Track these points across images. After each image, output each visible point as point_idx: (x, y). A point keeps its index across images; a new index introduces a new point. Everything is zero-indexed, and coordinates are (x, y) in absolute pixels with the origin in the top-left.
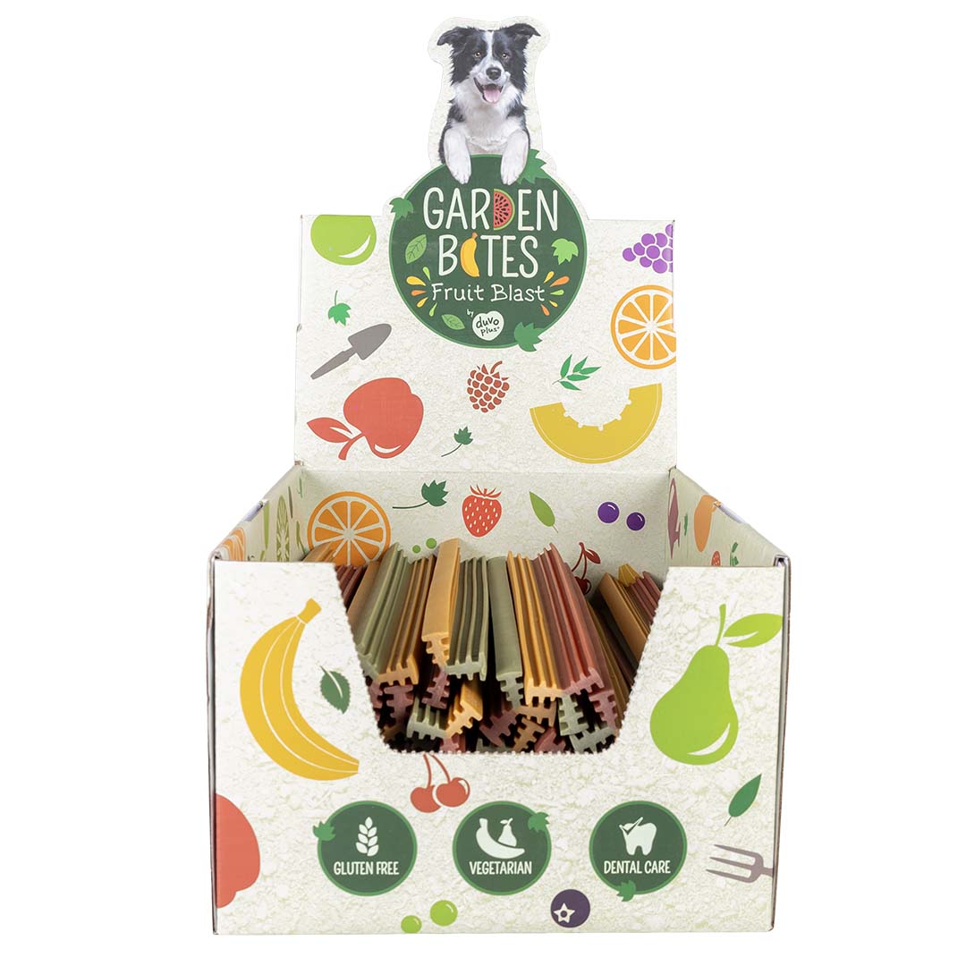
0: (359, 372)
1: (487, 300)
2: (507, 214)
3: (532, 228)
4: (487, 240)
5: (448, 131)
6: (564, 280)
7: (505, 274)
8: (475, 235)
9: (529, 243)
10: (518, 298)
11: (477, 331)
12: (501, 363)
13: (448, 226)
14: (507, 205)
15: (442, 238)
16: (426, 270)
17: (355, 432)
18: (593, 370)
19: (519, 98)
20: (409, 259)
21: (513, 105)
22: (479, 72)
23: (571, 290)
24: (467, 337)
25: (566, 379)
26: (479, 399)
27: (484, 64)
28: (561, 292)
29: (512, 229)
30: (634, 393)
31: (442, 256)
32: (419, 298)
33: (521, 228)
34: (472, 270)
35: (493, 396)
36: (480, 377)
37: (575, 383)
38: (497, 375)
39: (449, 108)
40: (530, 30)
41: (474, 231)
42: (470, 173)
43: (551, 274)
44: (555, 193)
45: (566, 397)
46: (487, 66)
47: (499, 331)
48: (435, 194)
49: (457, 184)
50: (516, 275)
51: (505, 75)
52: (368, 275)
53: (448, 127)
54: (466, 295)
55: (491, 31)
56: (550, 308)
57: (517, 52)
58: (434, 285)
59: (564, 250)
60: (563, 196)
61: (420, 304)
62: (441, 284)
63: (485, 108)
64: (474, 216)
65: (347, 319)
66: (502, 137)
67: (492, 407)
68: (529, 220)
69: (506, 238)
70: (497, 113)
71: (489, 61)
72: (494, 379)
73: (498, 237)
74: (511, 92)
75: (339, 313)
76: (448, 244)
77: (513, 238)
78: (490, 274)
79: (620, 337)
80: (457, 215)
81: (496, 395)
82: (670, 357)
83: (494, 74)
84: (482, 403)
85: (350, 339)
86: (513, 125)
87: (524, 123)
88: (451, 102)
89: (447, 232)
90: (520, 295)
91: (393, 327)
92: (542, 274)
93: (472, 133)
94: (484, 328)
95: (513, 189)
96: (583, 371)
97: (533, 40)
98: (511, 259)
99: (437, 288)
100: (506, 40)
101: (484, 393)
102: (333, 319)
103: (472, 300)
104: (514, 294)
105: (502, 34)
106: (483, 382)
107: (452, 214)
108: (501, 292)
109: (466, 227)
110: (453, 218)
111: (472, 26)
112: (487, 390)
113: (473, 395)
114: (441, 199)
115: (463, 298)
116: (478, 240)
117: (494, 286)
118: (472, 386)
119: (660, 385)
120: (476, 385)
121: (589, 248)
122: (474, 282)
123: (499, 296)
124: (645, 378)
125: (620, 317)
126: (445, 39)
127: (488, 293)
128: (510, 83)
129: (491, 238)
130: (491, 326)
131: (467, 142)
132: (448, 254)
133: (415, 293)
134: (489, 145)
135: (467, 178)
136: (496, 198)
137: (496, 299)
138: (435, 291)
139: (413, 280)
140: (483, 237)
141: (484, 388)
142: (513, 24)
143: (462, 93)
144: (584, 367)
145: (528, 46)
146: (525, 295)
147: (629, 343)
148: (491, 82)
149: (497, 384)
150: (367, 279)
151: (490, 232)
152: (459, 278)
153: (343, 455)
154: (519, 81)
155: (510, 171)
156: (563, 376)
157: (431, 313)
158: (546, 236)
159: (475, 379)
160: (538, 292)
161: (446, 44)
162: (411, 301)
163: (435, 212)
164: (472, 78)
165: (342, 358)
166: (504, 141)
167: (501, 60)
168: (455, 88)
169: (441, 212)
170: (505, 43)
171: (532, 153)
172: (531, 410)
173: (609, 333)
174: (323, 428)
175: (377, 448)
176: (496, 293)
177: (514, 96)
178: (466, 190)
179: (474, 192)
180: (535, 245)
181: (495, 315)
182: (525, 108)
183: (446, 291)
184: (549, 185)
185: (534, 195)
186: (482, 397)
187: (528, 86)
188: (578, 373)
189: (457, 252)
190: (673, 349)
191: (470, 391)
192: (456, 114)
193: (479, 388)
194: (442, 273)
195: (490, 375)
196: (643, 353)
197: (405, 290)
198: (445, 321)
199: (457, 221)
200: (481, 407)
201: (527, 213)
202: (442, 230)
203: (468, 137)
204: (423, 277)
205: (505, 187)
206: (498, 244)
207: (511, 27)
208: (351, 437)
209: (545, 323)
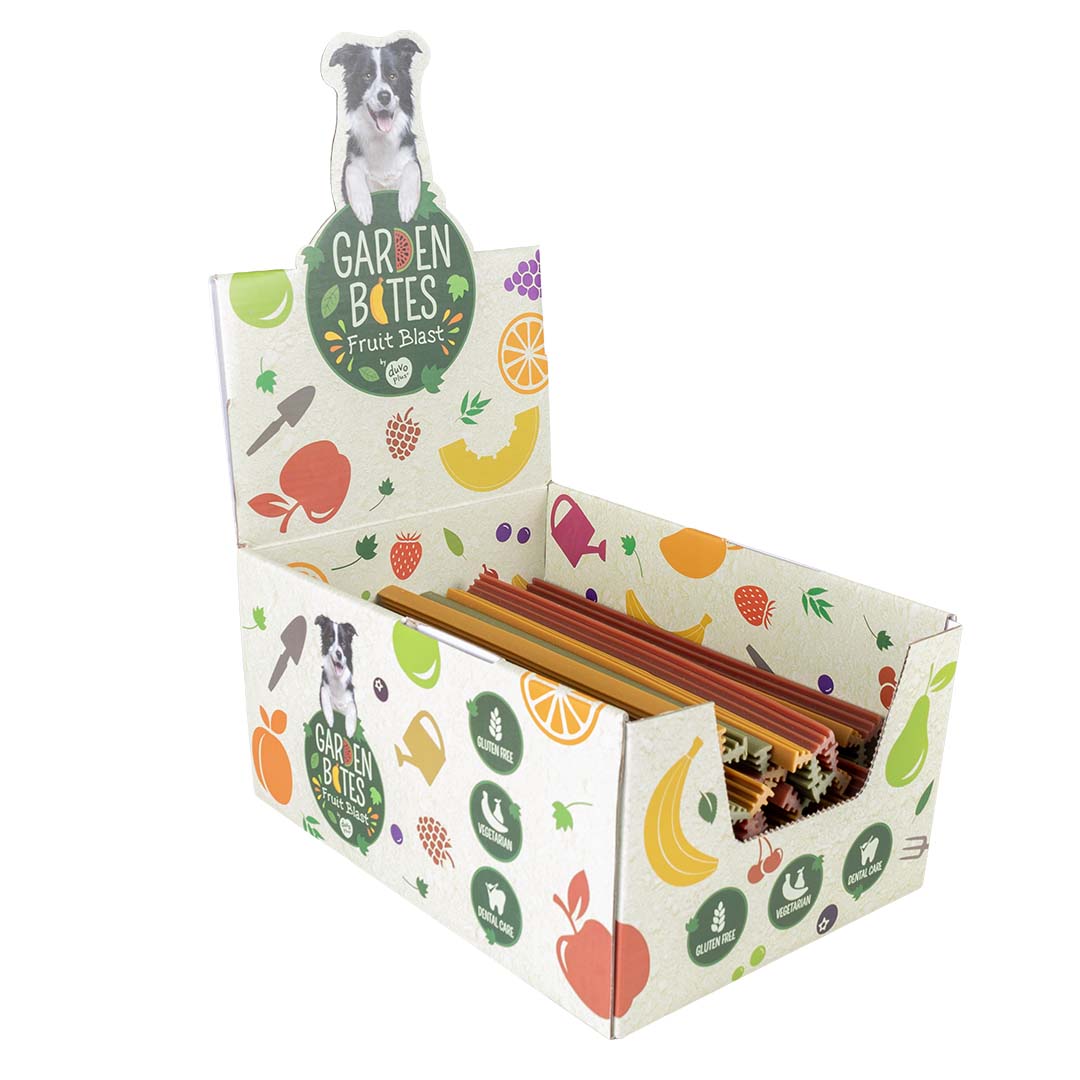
0: (291, 440)
1: (396, 346)
2: (407, 254)
3: (428, 267)
4: (392, 284)
5: (348, 167)
6: (459, 317)
7: (410, 318)
8: (381, 280)
9: (428, 282)
10: (422, 340)
11: (390, 380)
12: (412, 408)
13: (357, 274)
14: (406, 244)
15: (352, 287)
16: (341, 323)
17: (292, 502)
18: (486, 402)
19: (409, 125)
20: (326, 313)
21: (404, 133)
22: (371, 96)
23: (465, 325)
24: (382, 388)
25: (465, 416)
26: (396, 448)
27: (375, 88)
28: (456, 330)
29: (412, 270)
30: (519, 418)
31: (354, 306)
32: (338, 353)
33: (420, 268)
34: (382, 318)
35: (408, 443)
36: (396, 426)
37: (472, 418)
38: (410, 422)
39: (347, 141)
40: (412, 46)
41: (380, 275)
42: (371, 213)
43: (448, 312)
44: (446, 226)
45: (467, 433)
46: (378, 90)
47: (409, 377)
48: (342, 239)
49: (361, 226)
50: (419, 317)
51: (395, 99)
52: (290, 337)
53: (348, 162)
54: (378, 346)
55: (377, 48)
56: (449, 346)
57: (403, 71)
58: (349, 338)
59: (457, 286)
60: (453, 229)
61: (339, 361)
62: (356, 336)
63: (380, 138)
64: (379, 259)
65: (274, 386)
66: (398, 170)
67: (407, 454)
68: (427, 259)
69: (408, 280)
70: (390, 143)
71: (379, 85)
72: (408, 426)
73: (401, 280)
74: (401, 118)
75: (266, 381)
76: (358, 291)
77: (414, 279)
78: (397, 319)
79: (506, 367)
80: (364, 260)
81: (410, 442)
82: (544, 380)
83: (384, 98)
84: (400, 452)
85: (280, 407)
86: (405, 155)
87: (414, 153)
88: (348, 133)
89: (356, 280)
90: (424, 337)
91: (316, 388)
92: (441, 313)
93: (370, 168)
94: (396, 375)
95: (410, 227)
96: (479, 405)
97: (416, 58)
98: (414, 301)
99: (353, 340)
100: (393, 60)
101: (400, 441)
102: (261, 388)
103: (383, 348)
104: (418, 337)
105: (387, 50)
106: (399, 430)
107: (359, 260)
108: (408, 336)
109: (372, 272)
110: (361, 263)
111: (360, 43)
112: (402, 438)
113: (392, 445)
114: (349, 245)
115: (376, 348)
116: (384, 284)
117: (401, 332)
118: (390, 437)
119: (537, 407)
120: (393, 434)
121: (477, 282)
122: (383, 329)
123: (407, 340)
124: (526, 403)
125: (505, 347)
126: (337, 59)
127: (397, 340)
128: (399, 109)
129: (395, 282)
130: (401, 373)
131: (366, 177)
132: (360, 303)
133: (334, 349)
134: (386, 180)
135: (370, 219)
136: (396, 237)
137: (404, 345)
138: (351, 345)
139: (331, 336)
140: (389, 281)
141: (400, 436)
142: (397, 39)
143: (357, 122)
144: (480, 400)
145: (413, 65)
146: (428, 337)
147: (513, 372)
148: (383, 108)
149: (411, 430)
150: (289, 341)
151: (394, 275)
152: (371, 329)
153: (283, 529)
154: (408, 106)
155: (407, 209)
156: (463, 412)
157: (350, 368)
158: (442, 273)
159: (392, 429)
160: (438, 332)
161: (338, 65)
162: (330, 358)
163: (344, 259)
164: (365, 104)
165: (274, 428)
166: (400, 173)
167: (389, 82)
168: (351, 117)
169: (349, 259)
170: (392, 62)
171: (425, 185)
172: (440, 451)
173: (497, 364)
174: (264, 505)
175: (314, 514)
176: (404, 338)
177: (405, 124)
178: (370, 231)
179: (377, 233)
180: (433, 286)
181: (404, 361)
182: (414, 136)
183: (361, 342)
184: (440, 219)
185: (429, 230)
186: (399, 446)
187: (416, 111)
188: (475, 408)
189: (367, 301)
190: (546, 372)
191: (388, 441)
192: (354, 148)
193: (396, 437)
194: (356, 324)
195: (404, 423)
196: (524, 381)
197: (324, 347)
198: (362, 374)
199: (364, 265)
200: (399, 455)
201: (424, 251)
202: (352, 279)
203: (367, 172)
204: (338, 331)
205: (404, 225)
206: (401, 286)
207: (395, 43)
208: (289, 508)
209: (445, 362)
